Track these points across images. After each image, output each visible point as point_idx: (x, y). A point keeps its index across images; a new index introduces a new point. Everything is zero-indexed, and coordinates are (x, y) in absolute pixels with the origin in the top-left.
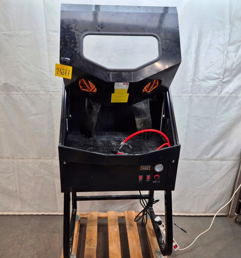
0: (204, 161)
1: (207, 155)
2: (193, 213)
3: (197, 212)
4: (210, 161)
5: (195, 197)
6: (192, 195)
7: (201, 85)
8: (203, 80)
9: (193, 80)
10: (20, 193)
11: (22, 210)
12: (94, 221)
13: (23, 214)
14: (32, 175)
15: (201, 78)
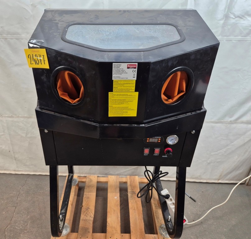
0: (227, 124)
1: (231, 117)
2: (205, 180)
3: (209, 179)
4: (233, 124)
5: (209, 163)
6: (205, 161)
7: (237, 24)
8: (240, 16)
9: (227, 17)
10: (14, 153)
11: (19, 170)
12: (93, 187)
13: (20, 173)
14: (24, 135)
15: (237, 13)
